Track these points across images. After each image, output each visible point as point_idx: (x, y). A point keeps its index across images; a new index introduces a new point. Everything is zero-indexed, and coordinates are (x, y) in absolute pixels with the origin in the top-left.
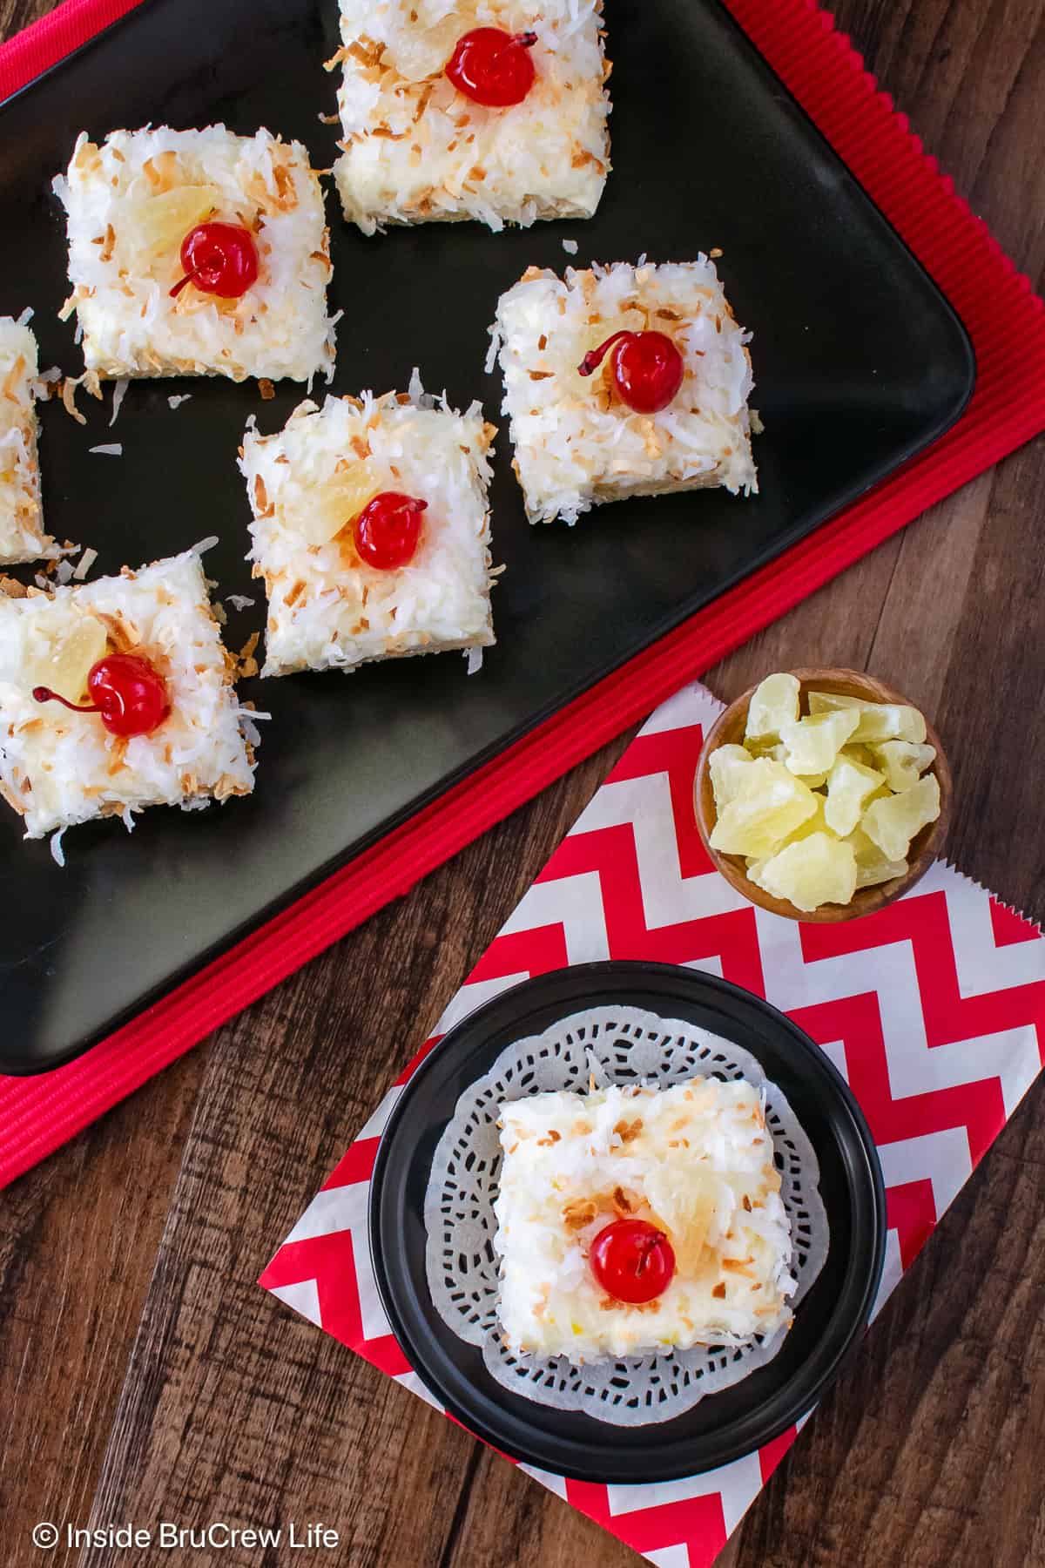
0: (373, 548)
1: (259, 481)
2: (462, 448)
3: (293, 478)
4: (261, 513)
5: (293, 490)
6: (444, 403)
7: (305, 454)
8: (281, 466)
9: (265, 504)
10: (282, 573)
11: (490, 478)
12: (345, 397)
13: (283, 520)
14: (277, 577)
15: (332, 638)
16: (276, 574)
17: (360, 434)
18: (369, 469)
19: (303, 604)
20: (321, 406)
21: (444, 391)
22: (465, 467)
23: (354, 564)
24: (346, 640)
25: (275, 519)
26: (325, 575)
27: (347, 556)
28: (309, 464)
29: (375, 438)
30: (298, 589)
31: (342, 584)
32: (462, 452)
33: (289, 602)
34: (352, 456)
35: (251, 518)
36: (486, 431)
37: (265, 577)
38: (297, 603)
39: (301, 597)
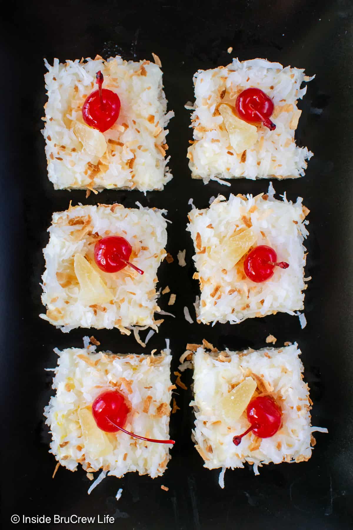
0: (254, 273)
1: (198, 236)
2: (294, 222)
3: (215, 236)
4: (199, 251)
5: (215, 241)
6: (285, 198)
7: (220, 222)
8: (209, 230)
9: (200, 246)
10: (209, 280)
11: (307, 236)
12: (239, 195)
13: (209, 256)
14: (206, 282)
15: (231, 311)
16: (206, 280)
17: (246, 215)
18: (252, 233)
19: (219, 297)
20: (228, 199)
21: (285, 193)
22: (296, 232)
23: (243, 278)
24: (237, 312)
25: (205, 255)
26: (230, 284)
27: (240, 274)
28: (222, 229)
29: (254, 217)
30: (217, 289)
31: (238, 288)
32: (294, 224)
33: (213, 295)
34: (243, 226)
35: (194, 253)
36: (303, 211)
37: (200, 280)
38: (216, 296)
39: (218, 293)
